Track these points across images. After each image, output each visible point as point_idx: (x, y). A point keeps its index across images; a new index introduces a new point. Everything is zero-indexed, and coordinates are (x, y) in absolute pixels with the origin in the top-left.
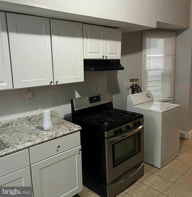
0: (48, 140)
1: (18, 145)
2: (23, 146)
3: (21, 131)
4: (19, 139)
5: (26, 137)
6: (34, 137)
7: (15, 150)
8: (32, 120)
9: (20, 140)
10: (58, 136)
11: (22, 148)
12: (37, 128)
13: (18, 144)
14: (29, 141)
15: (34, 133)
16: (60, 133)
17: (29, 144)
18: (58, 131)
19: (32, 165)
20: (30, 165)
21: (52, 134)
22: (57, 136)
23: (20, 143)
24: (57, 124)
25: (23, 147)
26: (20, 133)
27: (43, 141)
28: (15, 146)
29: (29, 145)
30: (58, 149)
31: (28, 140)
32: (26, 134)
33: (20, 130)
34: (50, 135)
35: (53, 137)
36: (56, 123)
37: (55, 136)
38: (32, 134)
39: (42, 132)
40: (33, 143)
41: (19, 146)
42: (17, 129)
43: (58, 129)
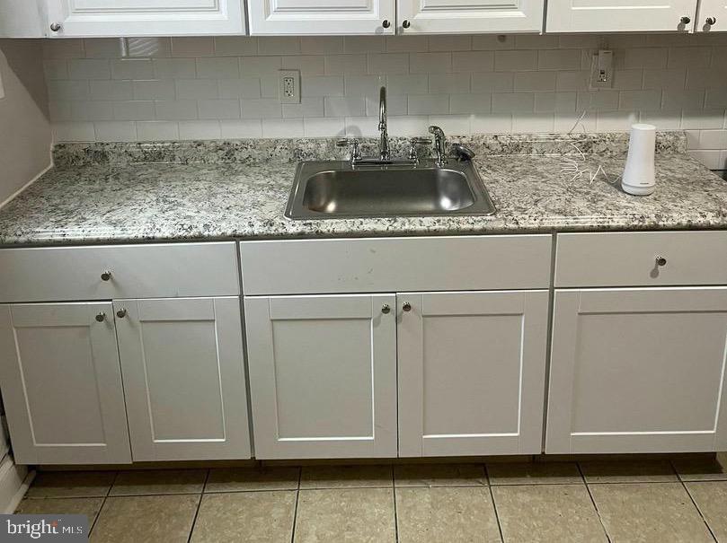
0: (626, 226)
1: (523, 216)
2: (537, 221)
3: (550, 176)
4: (535, 197)
5: (555, 197)
6: (580, 203)
7: (512, 226)
8: (595, 151)
9: (537, 201)
10: (665, 223)
11: (532, 226)
12: (602, 178)
13: (524, 211)
14: (560, 213)
15: (588, 193)
16: (675, 215)
17: (559, 221)
18: (670, 205)
19: (556, 290)
20: (552, 289)
21: (649, 211)
22: (661, 223)
23: (531, 210)
24: (680, 183)
25: (536, 226)
26: (543, 180)
27: (606, 224)
28: (516, 214)
29: (556, 225)
30: (656, 267)
31: (557, 207)
32: (560, 190)
33: (547, 171)
34: (635, 212)
35: (647, 224)
36: (679, 179)
37: (655, 219)
38: (580, 193)
39: (612, 196)
40: (571, 222)
41: (527, 216)
42: (540, 169)
43: (674, 201)
